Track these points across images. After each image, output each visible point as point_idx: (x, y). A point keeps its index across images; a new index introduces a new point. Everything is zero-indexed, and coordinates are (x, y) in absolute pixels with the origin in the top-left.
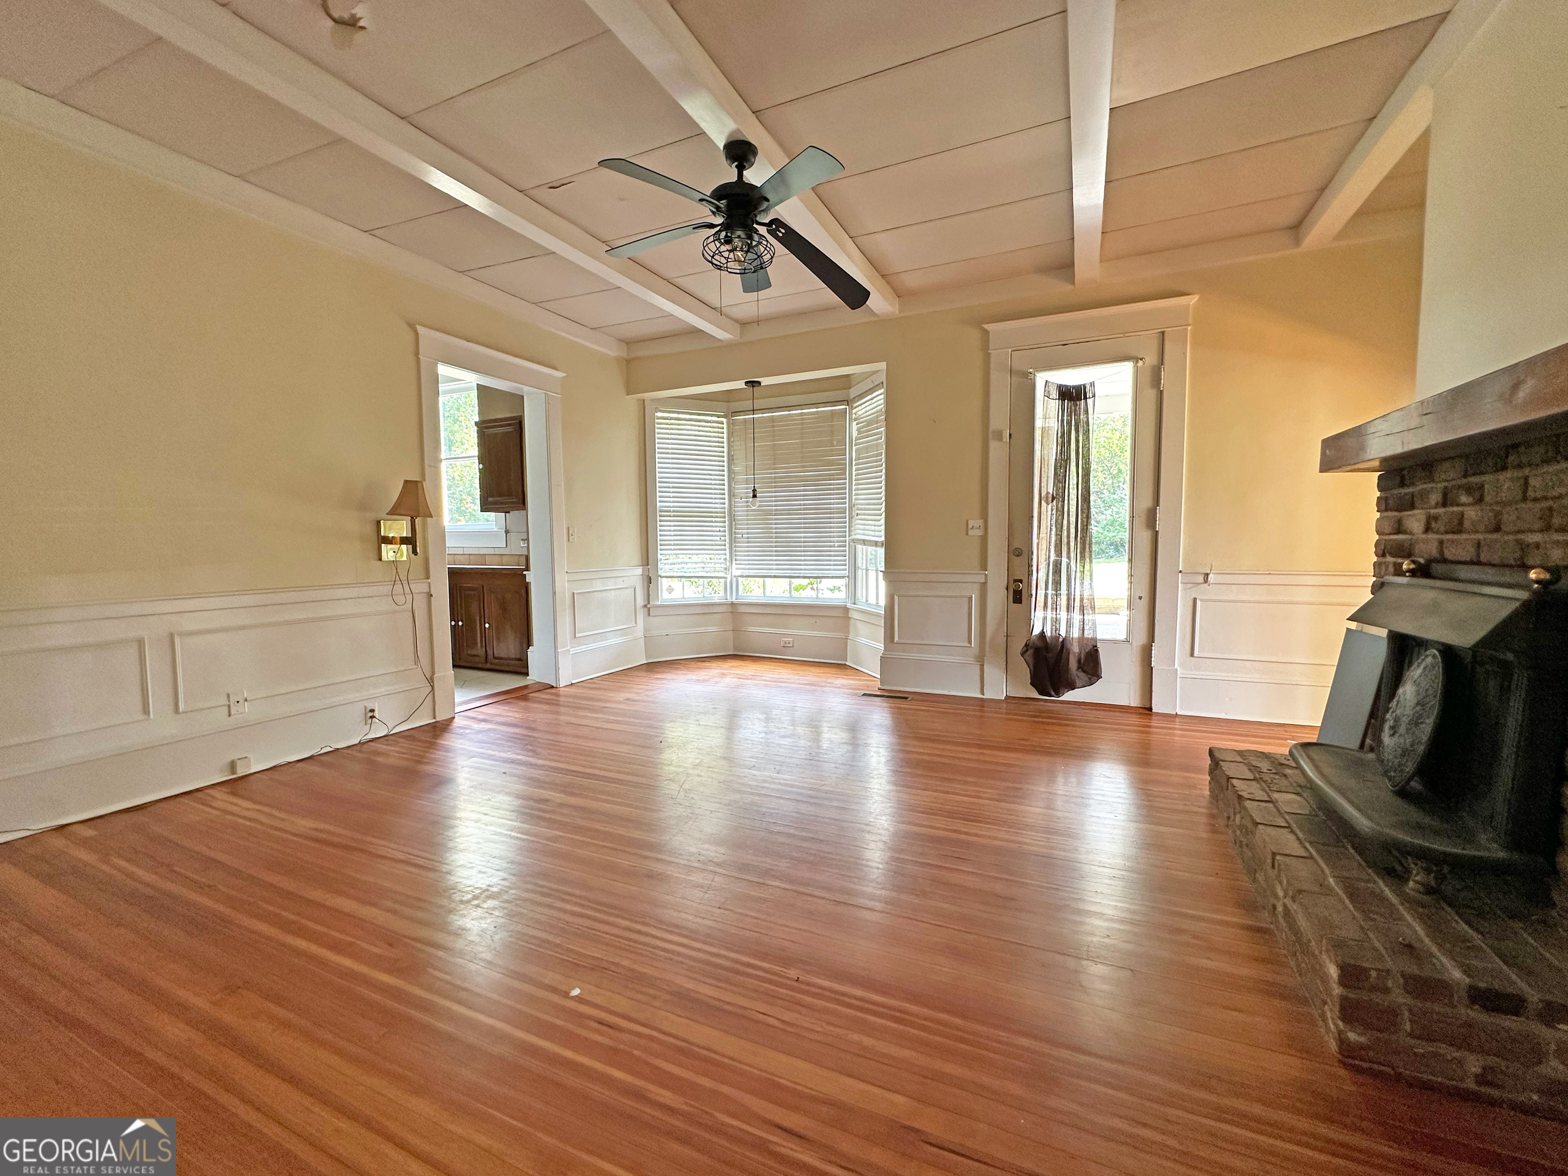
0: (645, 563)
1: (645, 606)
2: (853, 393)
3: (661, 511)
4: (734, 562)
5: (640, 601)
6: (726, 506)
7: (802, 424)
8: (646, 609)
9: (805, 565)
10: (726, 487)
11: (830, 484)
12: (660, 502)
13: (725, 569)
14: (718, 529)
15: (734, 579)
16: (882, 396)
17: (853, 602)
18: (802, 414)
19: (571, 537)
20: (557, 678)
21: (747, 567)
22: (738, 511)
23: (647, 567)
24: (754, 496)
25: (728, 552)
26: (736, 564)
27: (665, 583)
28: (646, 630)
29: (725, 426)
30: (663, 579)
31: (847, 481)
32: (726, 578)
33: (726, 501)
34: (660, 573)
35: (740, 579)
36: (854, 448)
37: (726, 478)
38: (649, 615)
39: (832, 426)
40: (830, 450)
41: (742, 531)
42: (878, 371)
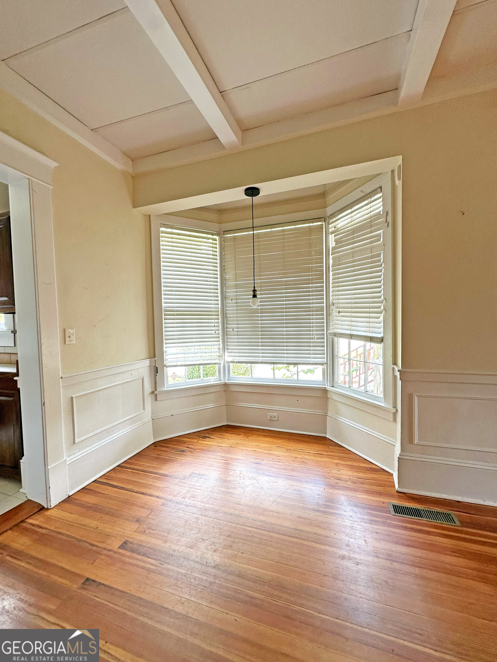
0: (152, 355)
1: (153, 393)
2: (329, 210)
3: (166, 311)
4: (226, 351)
5: (148, 388)
6: (220, 306)
7: (284, 239)
8: (153, 396)
9: (287, 354)
10: (219, 291)
11: (309, 288)
12: (165, 303)
13: (219, 356)
14: (213, 325)
15: (227, 365)
16: (381, 199)
17: (331, 385)
18: (283, 231)
19: (67, 339)
20: (48, 499)
21: (237, 354)
22: (229, 310)
23: (153, 359)
24: (255, 296)
25: (221, 343)
26: (228, 352)
27: (169, 371)
28: (153, 413)
29: (217, 242)
30: (168, 368)
31: (325, 284)
32: (220, 364)
33: (219, 302)
34: (165, 363)
35: (231, 364)
36: (331, 257)
37: (219, 284)
38: (156, 400)
39: (310, 239)
40: (309, 259)
41: (232, 326)
42: (382, 173)
